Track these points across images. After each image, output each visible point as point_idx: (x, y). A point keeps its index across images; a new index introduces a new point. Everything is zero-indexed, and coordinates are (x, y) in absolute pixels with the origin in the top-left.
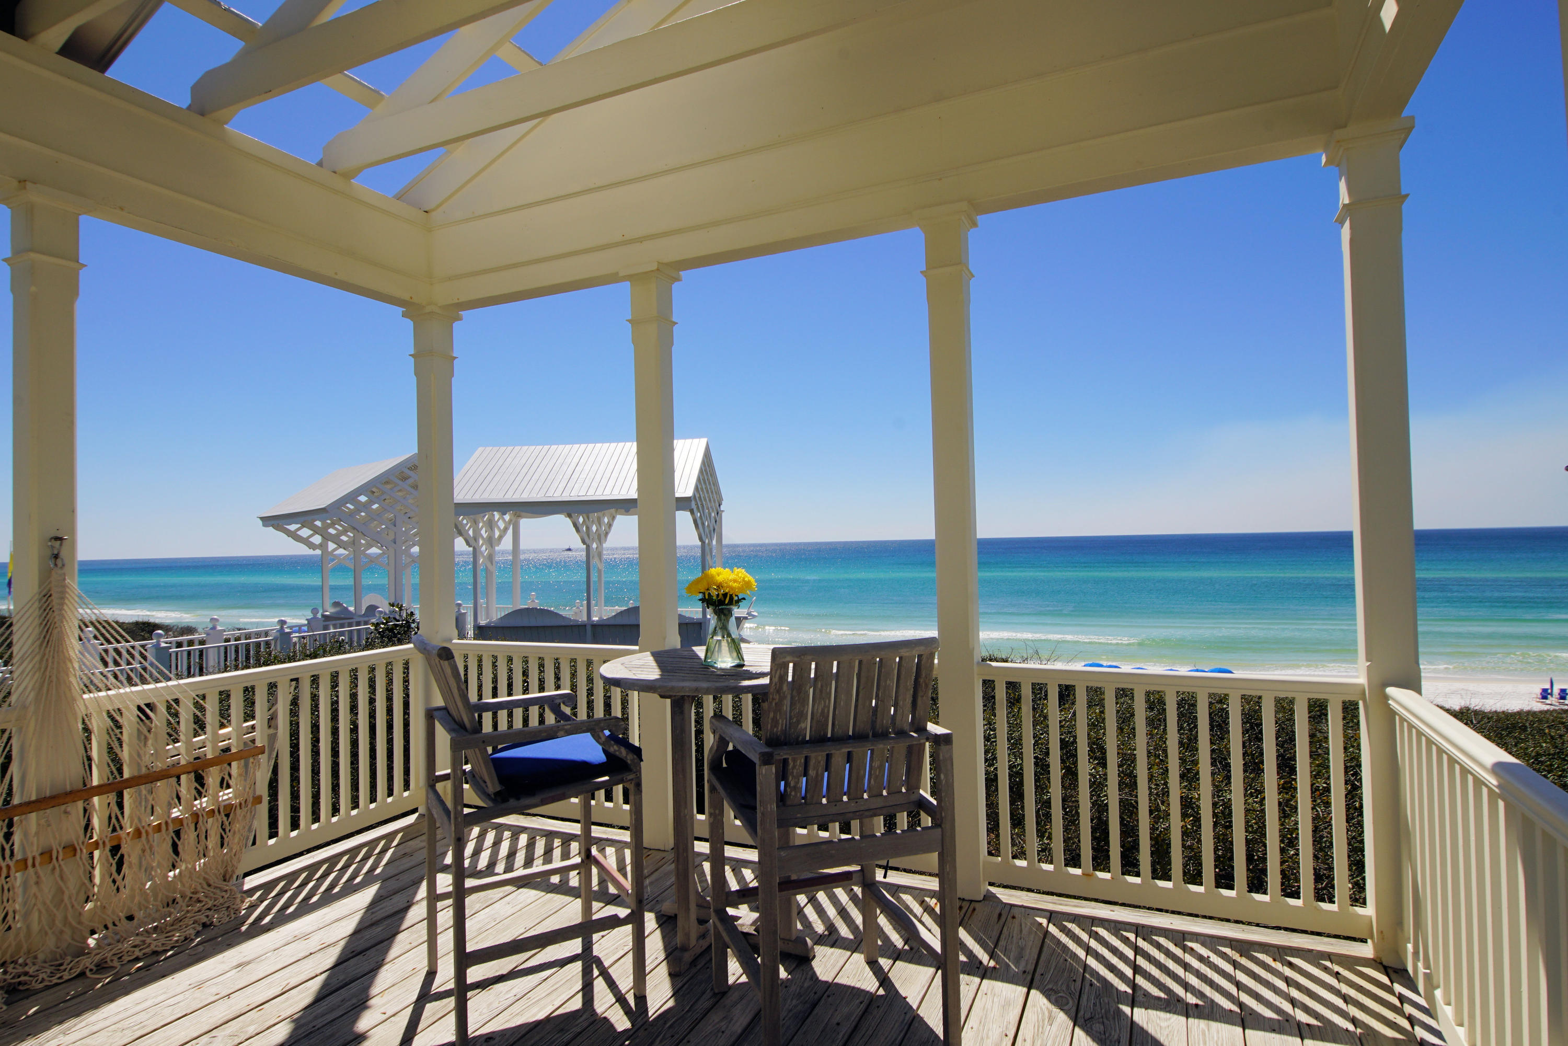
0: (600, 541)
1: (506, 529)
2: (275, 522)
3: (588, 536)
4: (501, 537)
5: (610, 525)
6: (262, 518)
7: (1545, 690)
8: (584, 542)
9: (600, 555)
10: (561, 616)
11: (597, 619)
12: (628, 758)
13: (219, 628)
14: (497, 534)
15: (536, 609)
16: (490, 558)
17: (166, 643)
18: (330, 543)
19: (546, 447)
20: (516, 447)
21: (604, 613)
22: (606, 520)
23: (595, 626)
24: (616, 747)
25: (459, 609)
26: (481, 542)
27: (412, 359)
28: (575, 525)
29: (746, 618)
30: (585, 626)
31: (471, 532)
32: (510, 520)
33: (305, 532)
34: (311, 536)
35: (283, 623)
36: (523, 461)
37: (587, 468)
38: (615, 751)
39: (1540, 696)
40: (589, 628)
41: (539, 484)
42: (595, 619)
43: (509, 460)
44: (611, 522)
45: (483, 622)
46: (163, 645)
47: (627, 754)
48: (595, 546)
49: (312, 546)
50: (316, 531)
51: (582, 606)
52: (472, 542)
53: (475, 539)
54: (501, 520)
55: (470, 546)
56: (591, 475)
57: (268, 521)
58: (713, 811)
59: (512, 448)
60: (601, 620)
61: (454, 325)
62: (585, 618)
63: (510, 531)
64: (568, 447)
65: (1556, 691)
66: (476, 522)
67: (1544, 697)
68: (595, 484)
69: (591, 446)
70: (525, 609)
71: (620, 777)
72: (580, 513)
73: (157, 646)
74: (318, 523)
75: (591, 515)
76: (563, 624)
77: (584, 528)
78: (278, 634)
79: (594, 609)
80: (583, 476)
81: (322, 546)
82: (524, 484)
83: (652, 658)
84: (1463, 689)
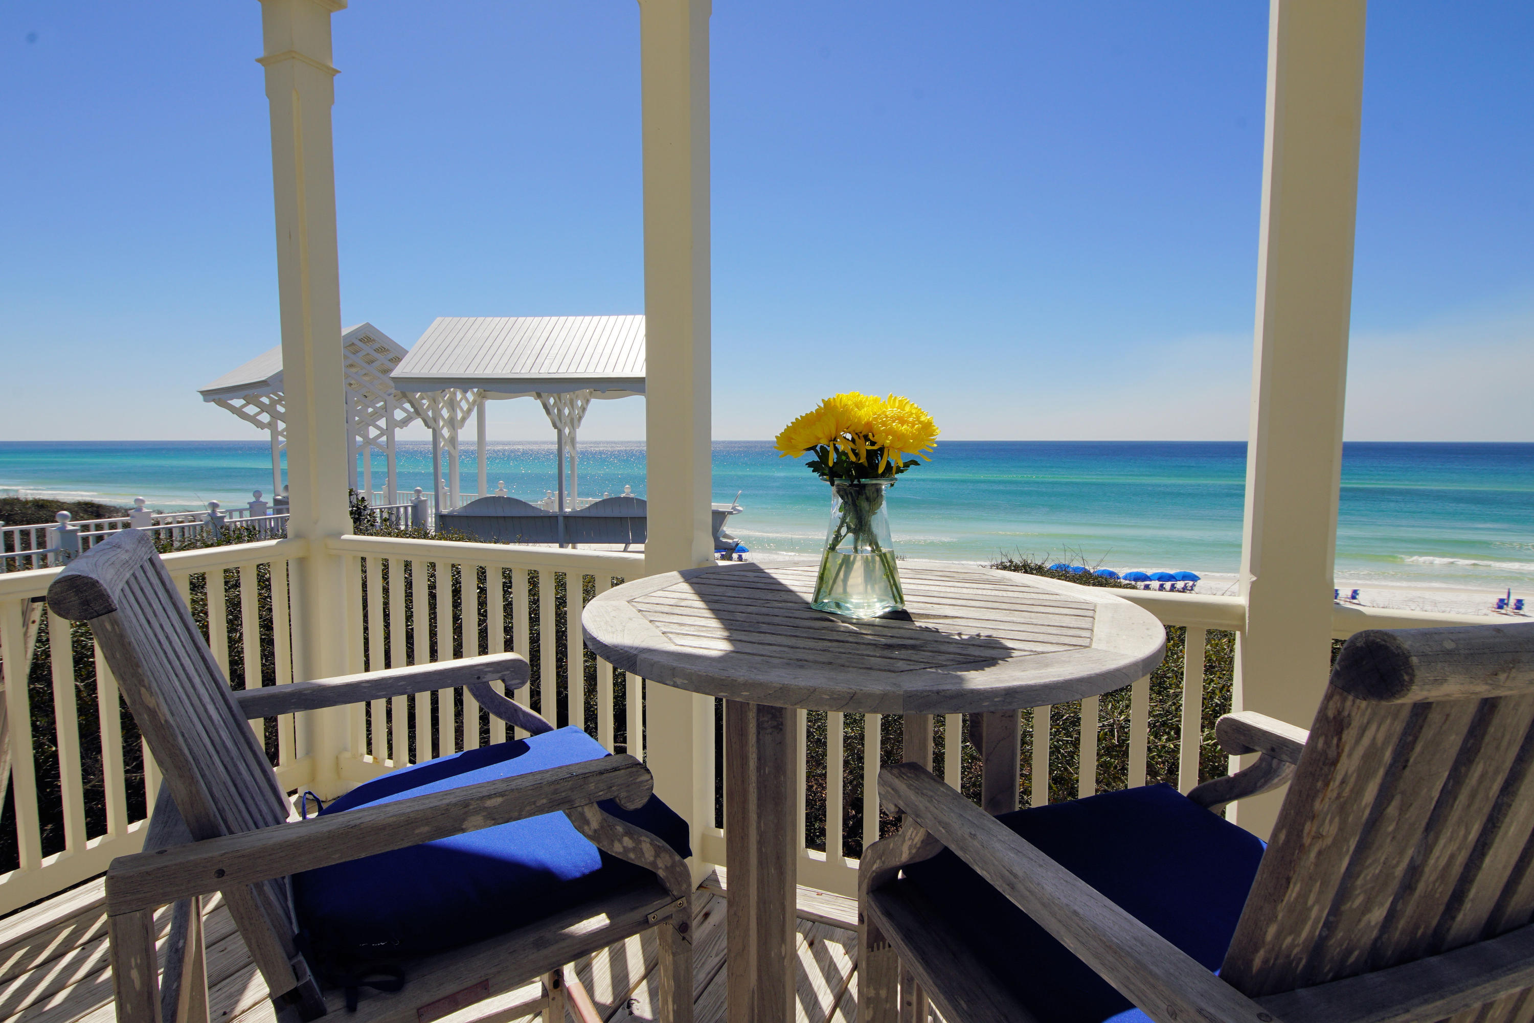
0: (573, 427)
1: (470, 411)
2: (217, 397)
3: (560, 419)
4: (464, 419)
5: (584, 409)
6: (202, 392)
7: (1502, 600)
8: (555, 426)
9: (573, 441)
10: (530, 506)
11: (570, 510)
12: (660, 864)
13: (145, 510)
14: (460, 415)
15: (503, 497)
16: (453, 441)
17: (74, 526)
18: (279, 422)
19: (513, 319)
20: (479, 319)
21: (577, 505)
22: (579, 403)
23: (567, 518)
24: (627, 842)
25: (418, 496)
26: (441, 423)
27: (260, 68)
28: (545, 406)
29: (731, 513)
30: (557, 517)
31: (430, 413)
32: (474, 401)
33: (251, 410)
34: (258, 414)
35: (214, 506)
36: (487, 334)
37: (559, 342)
38: (626, 850)
39: (1496, 606)
40: (561, 520)
41: (505, 359)
42: (568, 510)
43: (471, 332)
44: (585, 405)
45: (445, 511)
46: (70, 528)
47: (657, 855)
48: (567, 431)
49: (260, 425)
50: (263, 408)
51: (554, 495)
52: (431, 423)
53: (435, 420)
54: (466, 399)
55: (429, 427)
56: (562, 351)
57: (210, 395)
58: (872, 993)
59: (475, 318)
60: (574, 511)
61: (333, 15)
62: (556, 509)
63: (474, 413)
64: (538, 319)
65: (1512, 602)
66: (434, 401)
67: (1500, 607)
68: (567, 361)
69: (563, 319)
70: (491, 497)
71: (637, 915)
72: (551, 393)
73: (62, 530)
74: (265, 400)
75: (563, 395)
76: (533, 515)
77: (556, 411)
78: (209, 518)
79: (567, 500)
80: (554, 351)
81: (271, 426)
82: (488, 358)
83: (686, 587)
84: (1420, 597)
